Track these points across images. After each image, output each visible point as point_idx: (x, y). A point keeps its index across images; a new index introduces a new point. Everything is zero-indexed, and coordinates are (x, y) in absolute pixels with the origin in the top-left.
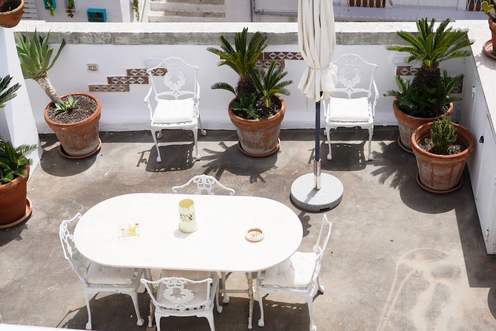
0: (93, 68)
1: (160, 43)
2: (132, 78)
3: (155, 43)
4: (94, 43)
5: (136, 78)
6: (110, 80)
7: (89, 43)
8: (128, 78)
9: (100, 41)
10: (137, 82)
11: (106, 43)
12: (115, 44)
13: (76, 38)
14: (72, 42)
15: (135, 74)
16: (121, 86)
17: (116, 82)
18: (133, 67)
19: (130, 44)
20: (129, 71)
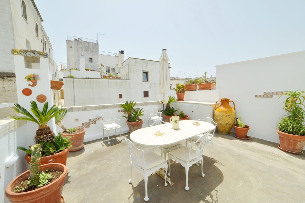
0: (77, 120)
1: (101, 109)
2: (91, 122)
3: (99, 109)
4: (78, 111)
5: (92, 122)
6: (83, 124)
7: (76, 111)
8: (89, 122)
9: (81, 110)
10: (92, 124)
11: (82, 110)
12: (86, 110)
13: (71, 110)
14: (69, 111)
15: (92, 121)
16: (87, 126)
17: (85, 125)
18: (91, 118)
19: (91, 110)
20: (90, 120)
